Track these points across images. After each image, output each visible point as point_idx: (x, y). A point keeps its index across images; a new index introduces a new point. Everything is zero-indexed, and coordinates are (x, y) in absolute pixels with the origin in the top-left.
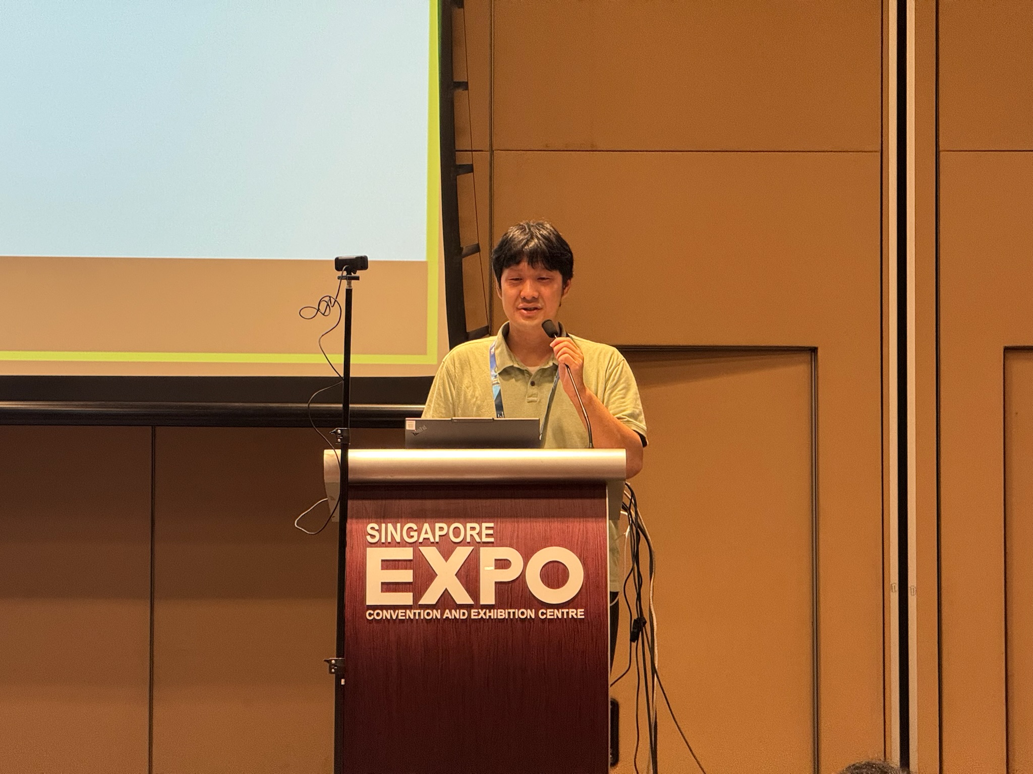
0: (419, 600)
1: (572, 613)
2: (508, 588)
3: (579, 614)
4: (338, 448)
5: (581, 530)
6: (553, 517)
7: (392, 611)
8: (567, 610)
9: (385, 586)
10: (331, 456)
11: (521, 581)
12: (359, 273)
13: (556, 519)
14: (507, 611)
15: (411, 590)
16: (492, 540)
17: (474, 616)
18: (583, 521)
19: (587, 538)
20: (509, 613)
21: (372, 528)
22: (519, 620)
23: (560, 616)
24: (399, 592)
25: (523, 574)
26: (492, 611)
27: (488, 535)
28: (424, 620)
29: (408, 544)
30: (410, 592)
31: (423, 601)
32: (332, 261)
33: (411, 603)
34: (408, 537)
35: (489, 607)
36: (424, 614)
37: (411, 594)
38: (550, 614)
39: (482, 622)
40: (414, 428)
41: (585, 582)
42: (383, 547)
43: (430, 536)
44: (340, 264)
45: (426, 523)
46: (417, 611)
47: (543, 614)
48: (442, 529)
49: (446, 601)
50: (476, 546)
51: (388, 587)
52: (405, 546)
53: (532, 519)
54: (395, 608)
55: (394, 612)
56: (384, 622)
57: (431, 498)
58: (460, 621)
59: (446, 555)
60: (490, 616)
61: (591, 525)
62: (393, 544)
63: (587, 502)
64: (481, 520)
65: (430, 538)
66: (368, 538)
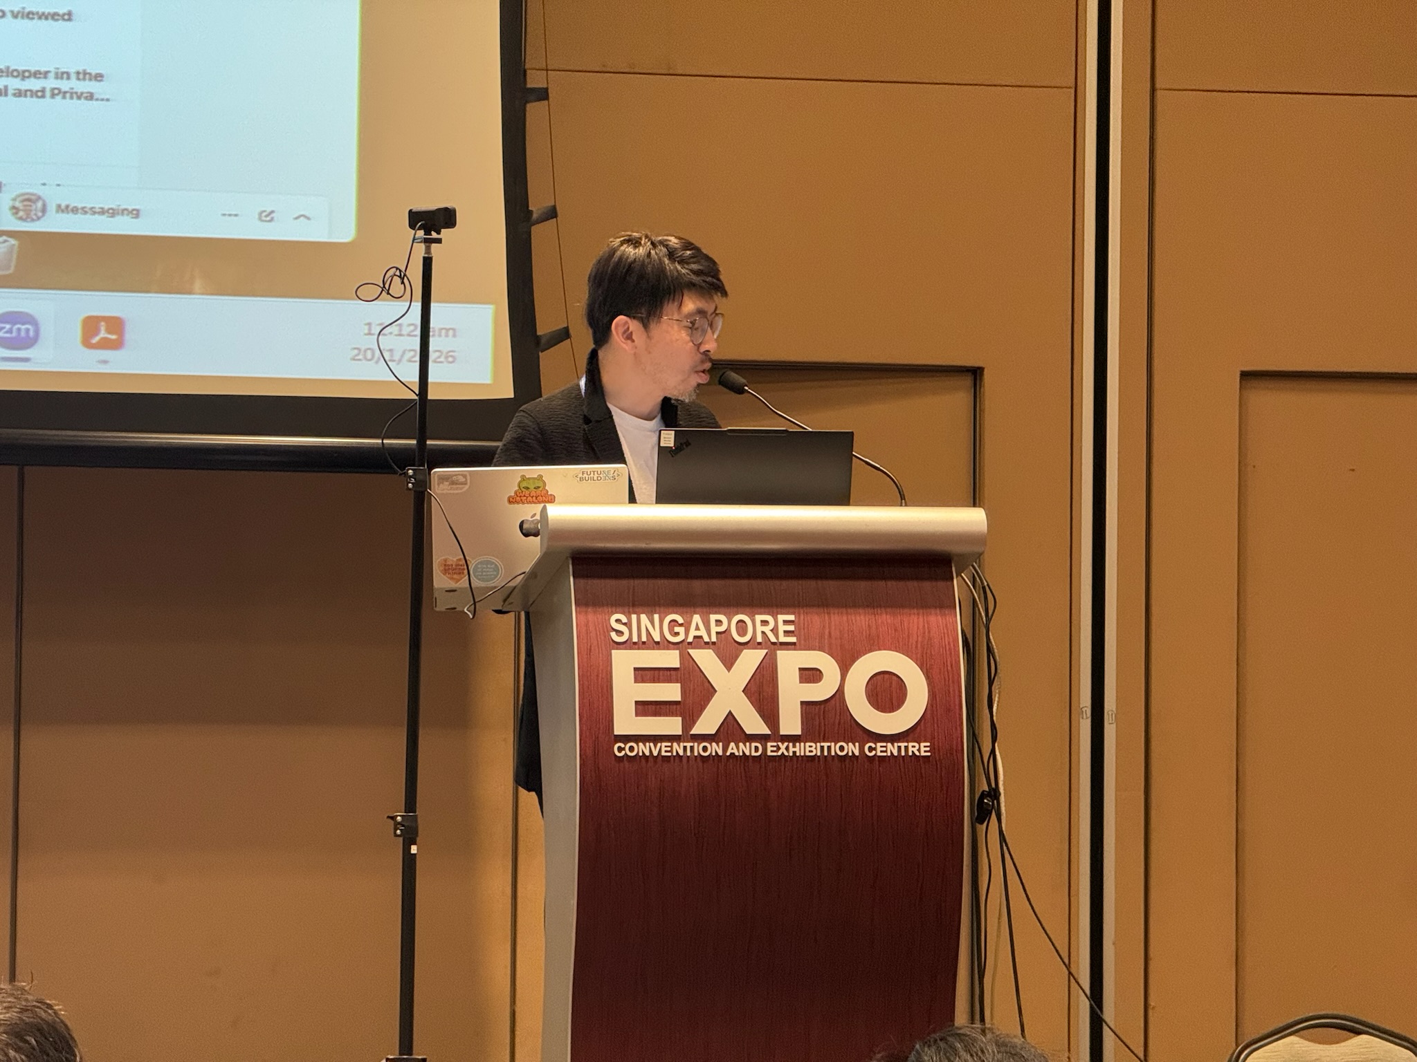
0: (690, 731)
1: (913, 748)
2: (820, 711)
3: (923, 749)
5: (921, 626)
6: (880, 607)
7: (652, 744)
8: (906, 744)
9: (640, 707)
11: (838, 700)
13: (883, 611)
14: (818, 744)
15: (679, 713)
16: (793, 639)
17: (772, 751)
18: (923, 613)
19: (929, 639)
20: (822, 748)
21: (618, 621)
22: (836, 759)
23: (896, 753)
24: (660, 715)
25: (840, 692)
26: (798, 744)
27: (787, 633)
29: (673, 646)
30: (676, 716)
31: (693, 731)
34: (672, 635)
35: (793, 739)
36: (698, 749)
37: (680, 719)
39: (783, 760)
41: (930, 702)
42: (636, 649)
43: (703, 632)
45: (696, 613)
46: (689, 745)
47: (870, 747)
48: (718, 623)
49: (730, 729)
50: (771, 649)
51: (646, 708)
52: (668, 648)
53: (848, 610)
54: (656, 739)
55: (655, 747)
56: (640, 761)
58: (750, 758)
59: (729, 661)
60: (794, 753)
61: (936, 619)
62: (651, 645)
63: (927, 586)
64: (775, 611)
65: (704, 637)
66: (613, 635)
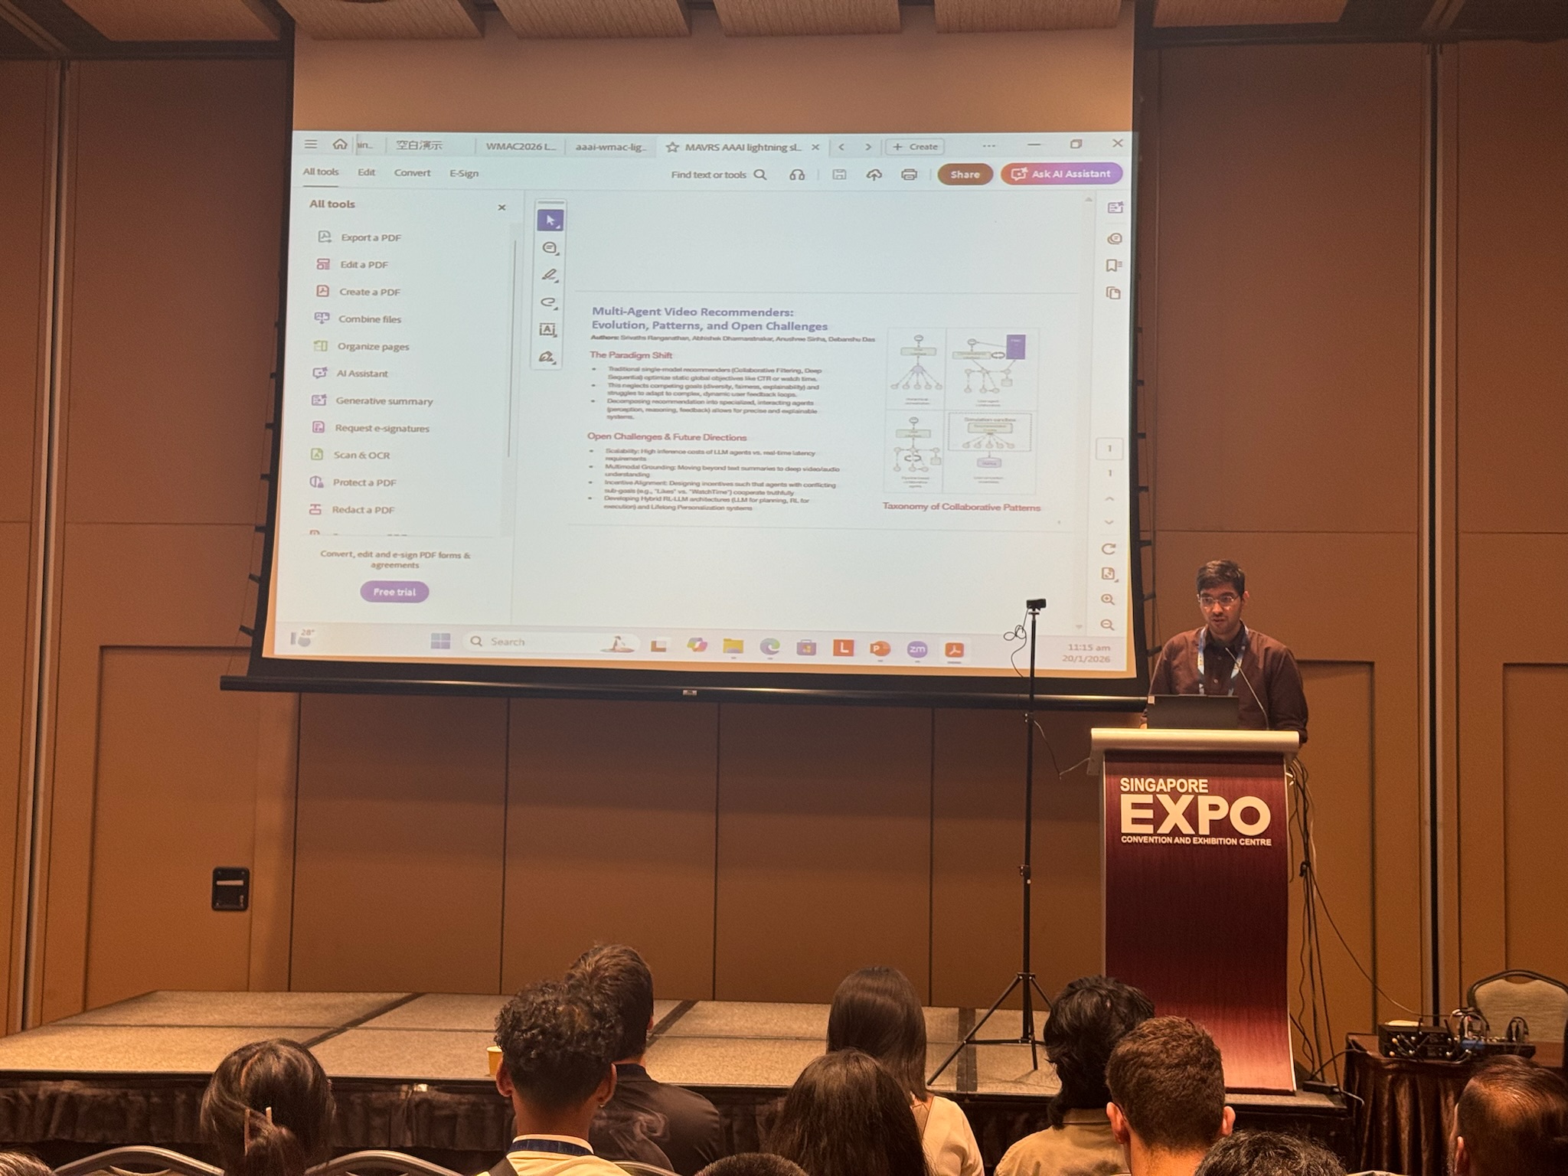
0: (1157, 831)
1: (1263, 841)
2: (1218, 824)
3: (1268, 842)
5: (1267, 785)
6: (1248, 776)
7: (1139, 837)
8: (1259, 840)
10: (1098, 733)
11: (1227, 819)
13: (1250, 778)
14: (1218, 839)
15: (1152, 823)
16: (1206, 791)
17: (1195, 842)
18: (1269, 778)
19: (1271, 790)
20: (1219, 841)
21: (1125, 782)
22: (1225, 845)
23: (1254, 844)
24: (1144, 824)
25: (1228, 816)
26: (1207, 839)
27: (1203, 788)
31: (1159, 832)
33: (1152, 832)
34: (1149, 788)
35: (1205, 836)
36: (1160, 840)
37: (1152, 826)
38: (1247, 842)
39: (1201, 845)
41: (1271, 822)
42: (1132, 794)
43: (1164, 787)
45: (1161, 778)
46: (1156, 838)
47: (1242, 842)
48: (1171, 783)
49: (1176, 831)
50: (1195, 795)
51: (1135, 821)
52: (1147, 794)
53: (1233, 777)
54: (1141, 835)
55: (1141, 838)
56: (1134, 844)
57: (1163, 762)
58: (1185, 845)
59: (1175, 800)
60: (1206, 842)
61: (1274, 783)
62: (1139, 792)
65: (1164, 789)
66: (1124, 788)
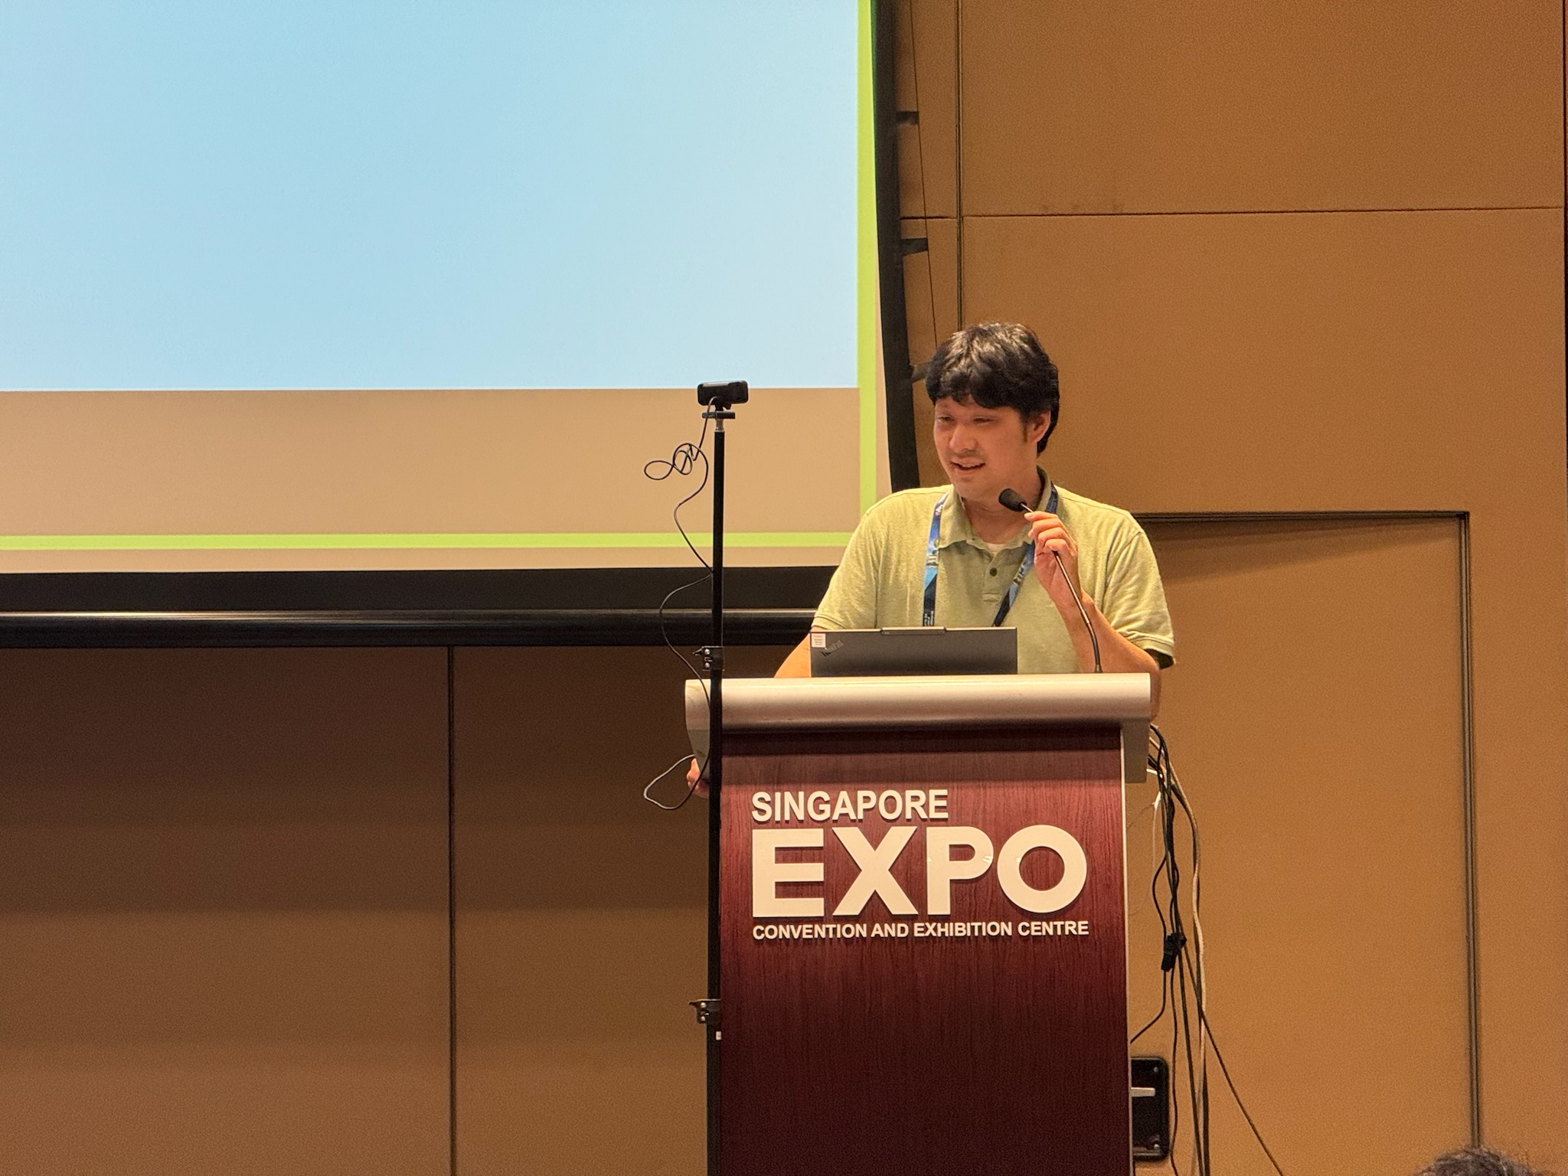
0: (834, 910)
1: (1070, 927)
2: (970, 891)
3: (1080, 928)
4: (706, 678)
5: (1083, 799)
6: (1040, 779)
7: (792, 927)
9: (781, 888)
10: (696, 689)
11: (990, 878)
12: (735, 408)
13: (1043, 783)
14: (968, 924)
15: (821, 893)
16: (945, 815)
17: (919, 932)
18: (1085, 785)
19: (1091, 811)
20: (973, 928)
21: (761, 800)
22: (987, 938)
23: (1051, 932)
24: (802, 897)
25: (992, 871)
26: (946, 924)
27: (938, 809)
28: (842, 940)
29: (815, 824)
30: (819, 896)
32: (694, 390)
34: (817, 813)
35: (943, 919)
36: (841, 931)
37: (822, 900)
38: (1035, 928)
39: (931, 941)
40: (823, 645)
41: (1088, 879)
42: (778, 828)
43: (849, 810)
44: (705, 394)
45: (843, 790)
46: (831, 927)
47: (1024, 928)
48: (866, 800)
49: (875, 909)
50: (920, 826)
51: (786, 889)
52: (812, 827)
53: (1006, 783)
54: (797, 921)
55: (796, 929)
56: (780, 944)
57: (849, 752)
58: (897, 941)
59: (875, 840)
60: (943, 933)
61: (1098, 791)
62: (794, 823)
63: (1092, 755)
64: (927, 786)
65: (850, 814)
66: (755, 814)
